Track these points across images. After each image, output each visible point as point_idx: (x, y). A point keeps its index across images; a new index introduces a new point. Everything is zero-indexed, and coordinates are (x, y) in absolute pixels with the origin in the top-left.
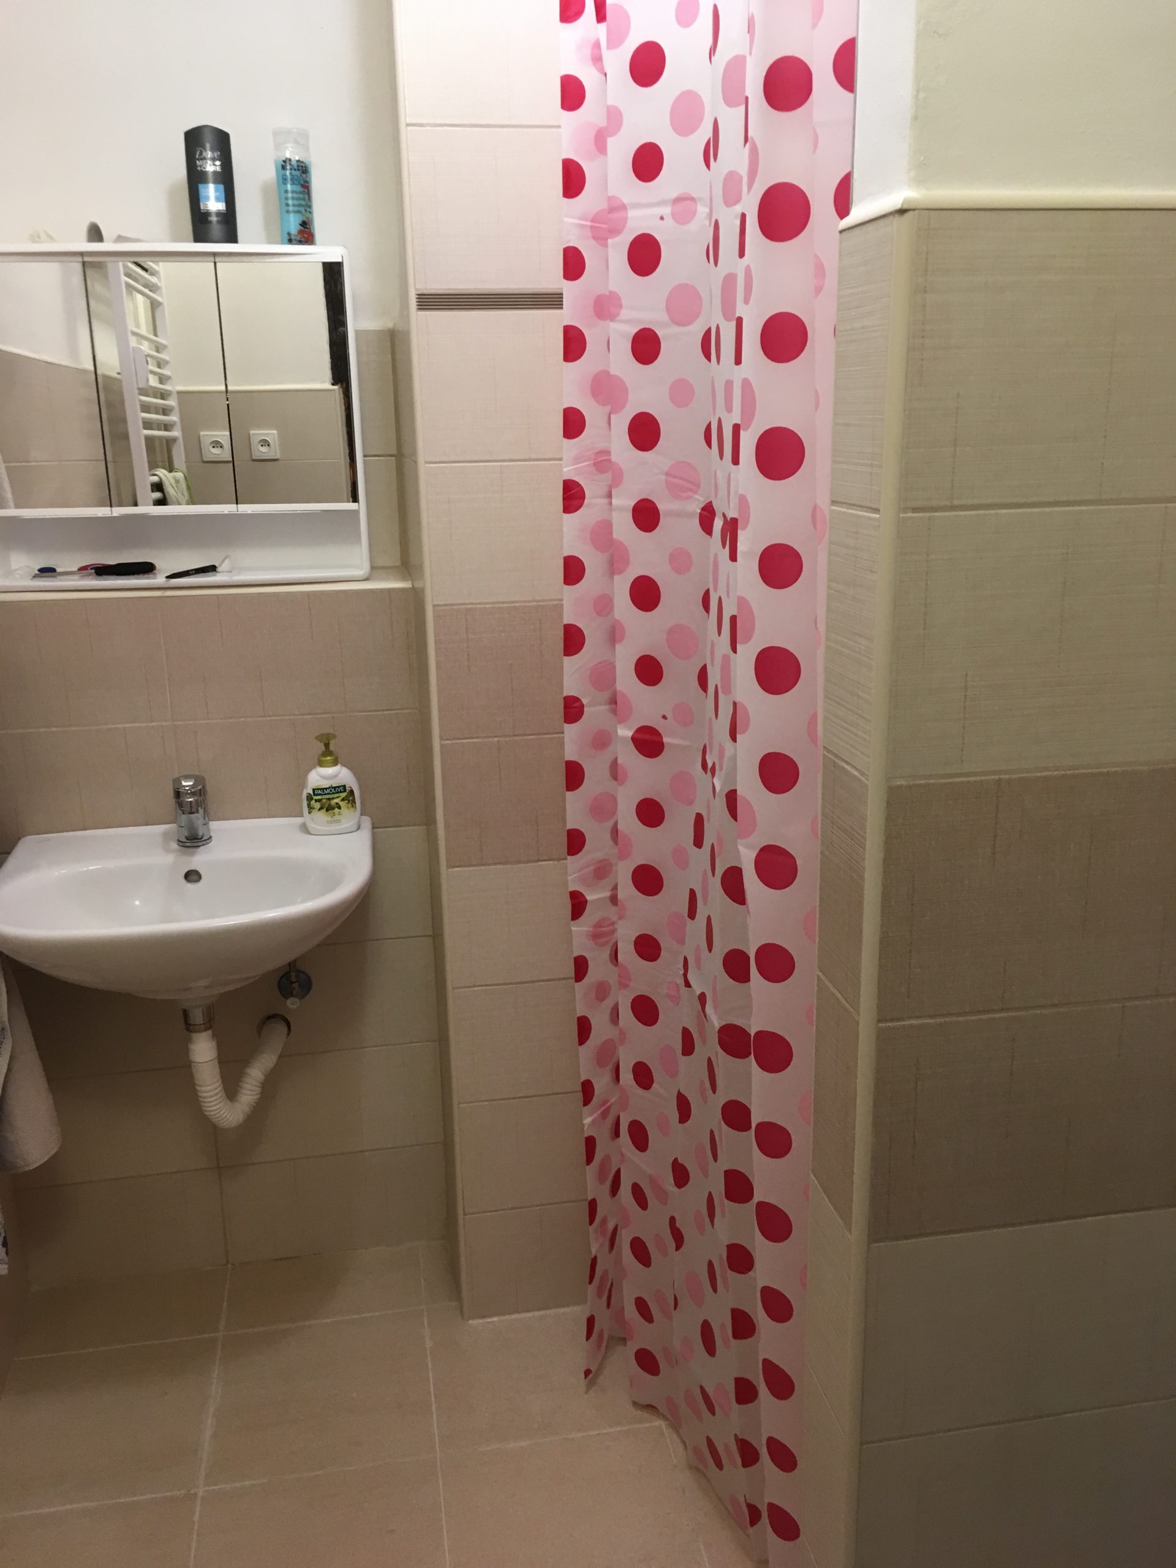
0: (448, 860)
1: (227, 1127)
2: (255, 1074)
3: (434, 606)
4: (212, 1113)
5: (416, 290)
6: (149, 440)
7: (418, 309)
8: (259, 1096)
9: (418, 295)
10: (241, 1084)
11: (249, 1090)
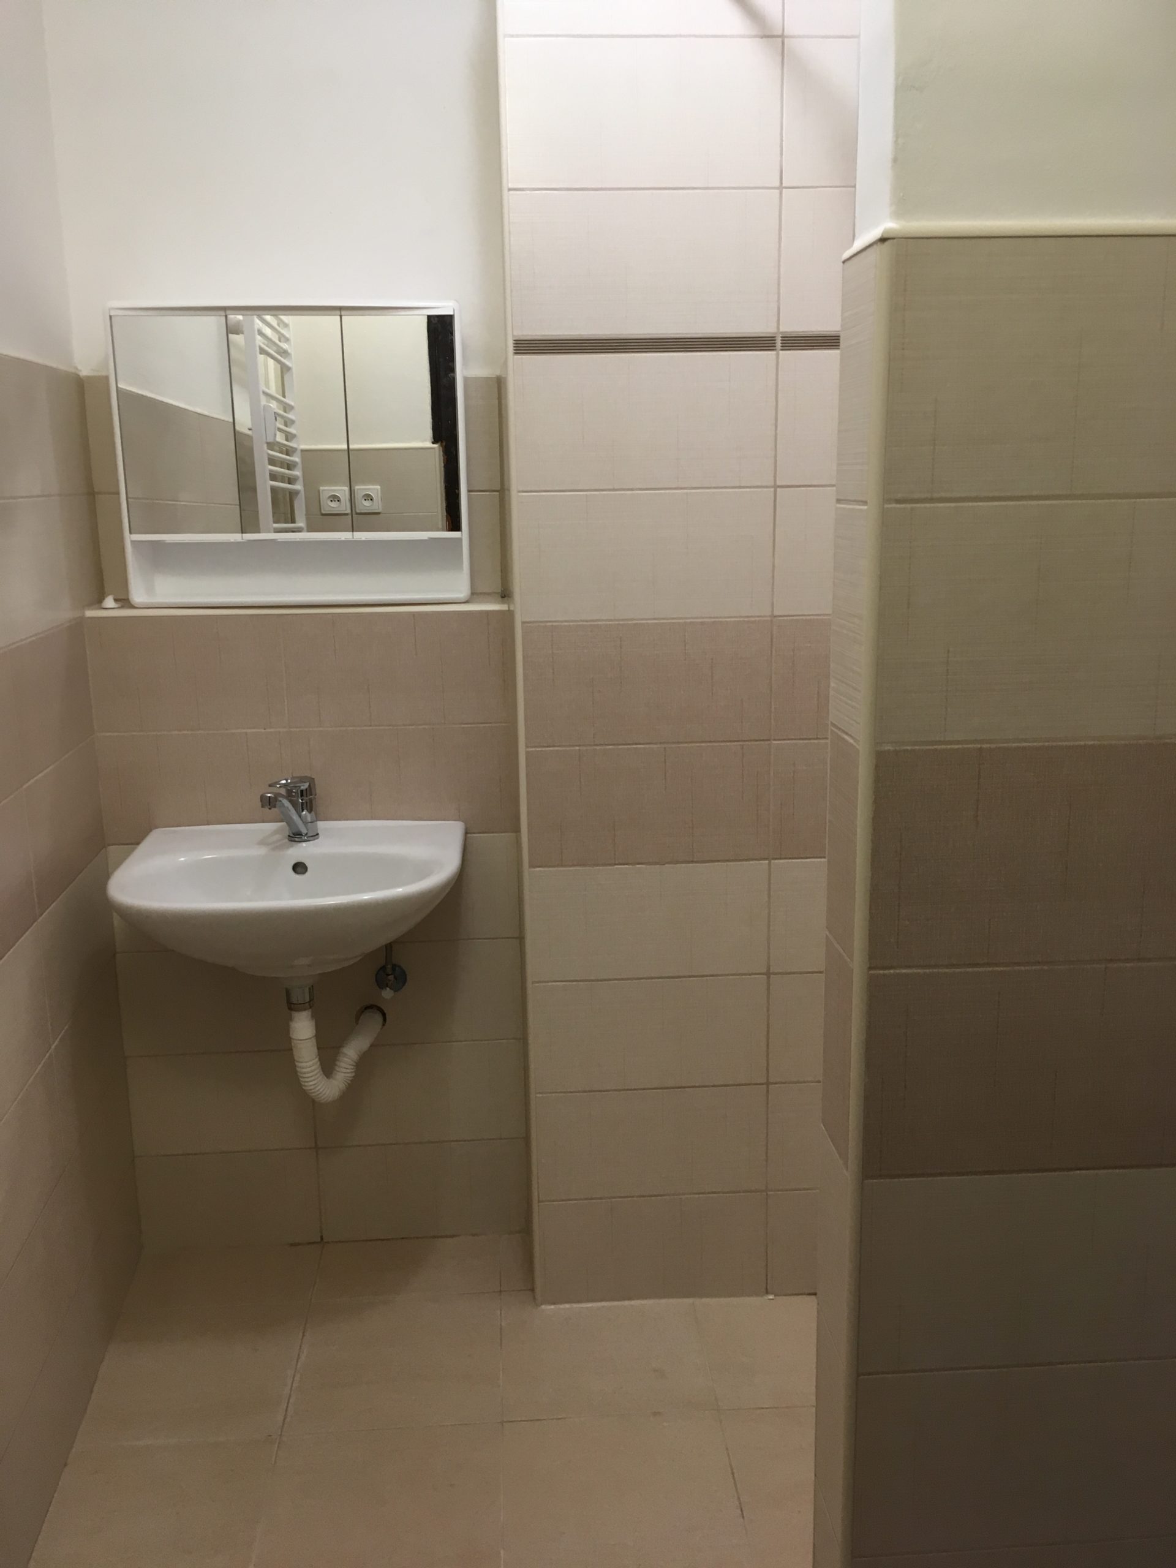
0: (530, 862)
1: (323, 1101)
2: (351, 1053)
3: (523, 623)
4: (310, 1088)
5: (513, 336)
6: (274, 490)
7: (516, 353)
8: (353, 1074)
9: (515, 340)
10: (337, 1063)
11: (345, 1068)
